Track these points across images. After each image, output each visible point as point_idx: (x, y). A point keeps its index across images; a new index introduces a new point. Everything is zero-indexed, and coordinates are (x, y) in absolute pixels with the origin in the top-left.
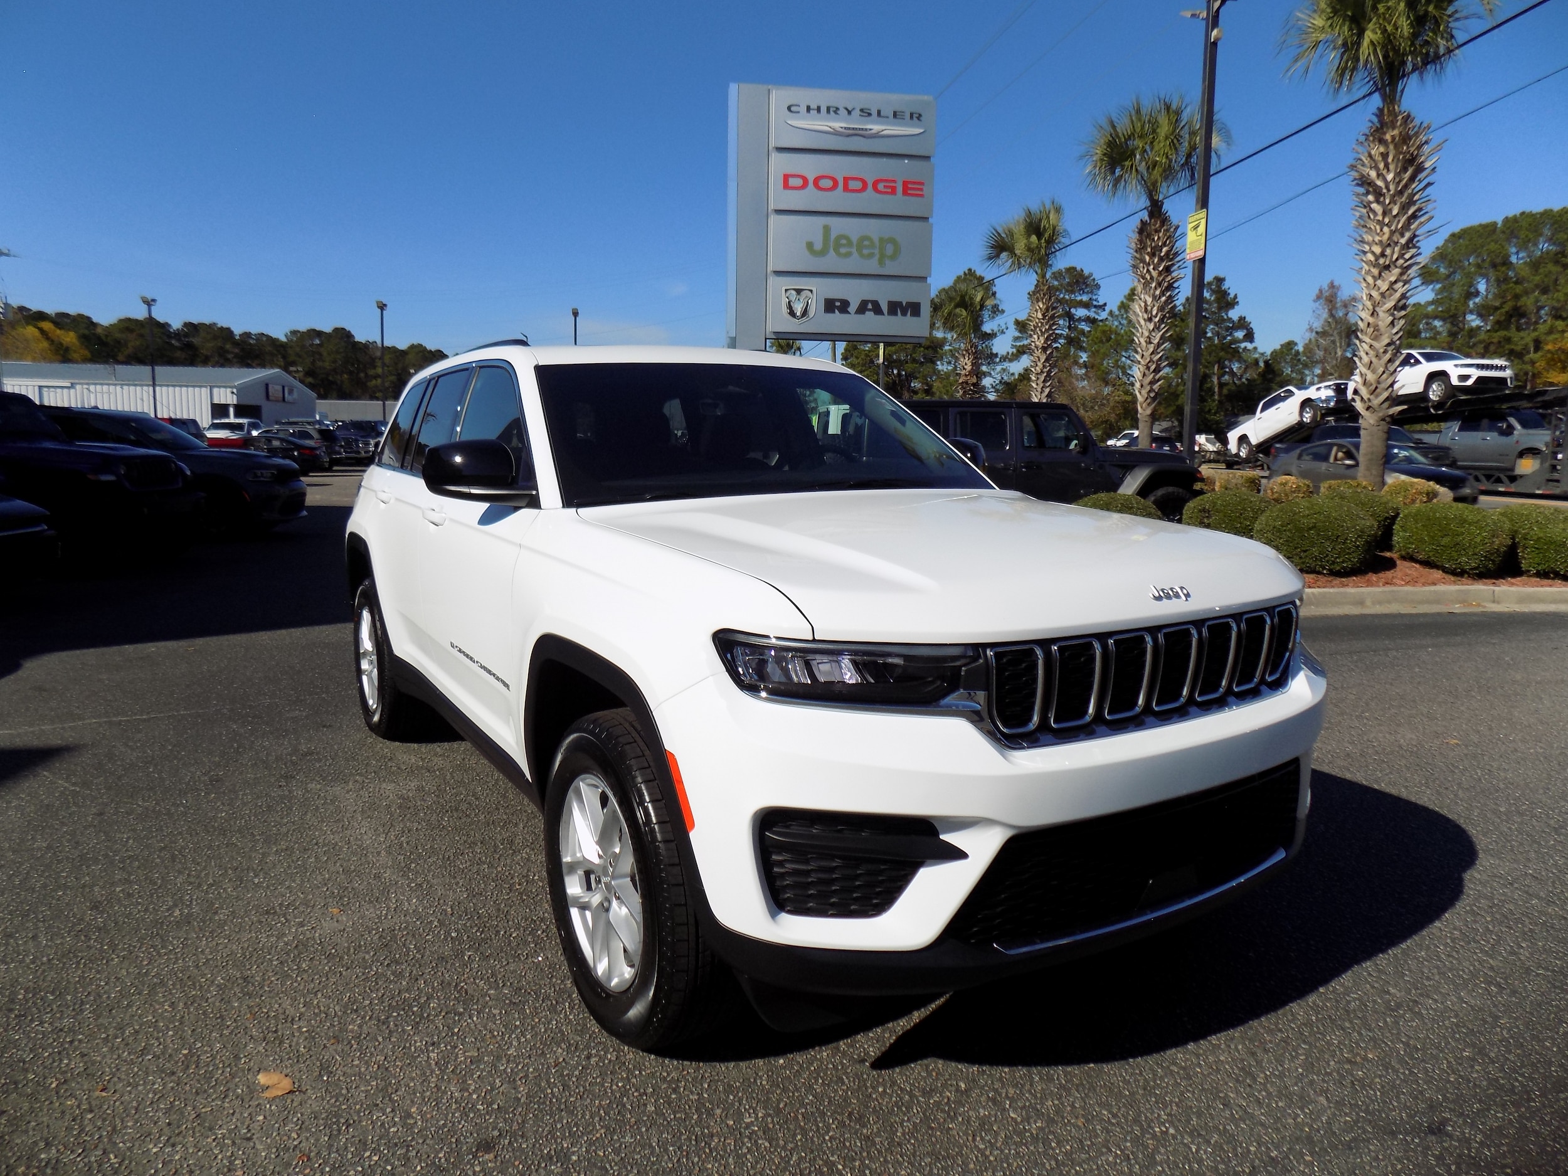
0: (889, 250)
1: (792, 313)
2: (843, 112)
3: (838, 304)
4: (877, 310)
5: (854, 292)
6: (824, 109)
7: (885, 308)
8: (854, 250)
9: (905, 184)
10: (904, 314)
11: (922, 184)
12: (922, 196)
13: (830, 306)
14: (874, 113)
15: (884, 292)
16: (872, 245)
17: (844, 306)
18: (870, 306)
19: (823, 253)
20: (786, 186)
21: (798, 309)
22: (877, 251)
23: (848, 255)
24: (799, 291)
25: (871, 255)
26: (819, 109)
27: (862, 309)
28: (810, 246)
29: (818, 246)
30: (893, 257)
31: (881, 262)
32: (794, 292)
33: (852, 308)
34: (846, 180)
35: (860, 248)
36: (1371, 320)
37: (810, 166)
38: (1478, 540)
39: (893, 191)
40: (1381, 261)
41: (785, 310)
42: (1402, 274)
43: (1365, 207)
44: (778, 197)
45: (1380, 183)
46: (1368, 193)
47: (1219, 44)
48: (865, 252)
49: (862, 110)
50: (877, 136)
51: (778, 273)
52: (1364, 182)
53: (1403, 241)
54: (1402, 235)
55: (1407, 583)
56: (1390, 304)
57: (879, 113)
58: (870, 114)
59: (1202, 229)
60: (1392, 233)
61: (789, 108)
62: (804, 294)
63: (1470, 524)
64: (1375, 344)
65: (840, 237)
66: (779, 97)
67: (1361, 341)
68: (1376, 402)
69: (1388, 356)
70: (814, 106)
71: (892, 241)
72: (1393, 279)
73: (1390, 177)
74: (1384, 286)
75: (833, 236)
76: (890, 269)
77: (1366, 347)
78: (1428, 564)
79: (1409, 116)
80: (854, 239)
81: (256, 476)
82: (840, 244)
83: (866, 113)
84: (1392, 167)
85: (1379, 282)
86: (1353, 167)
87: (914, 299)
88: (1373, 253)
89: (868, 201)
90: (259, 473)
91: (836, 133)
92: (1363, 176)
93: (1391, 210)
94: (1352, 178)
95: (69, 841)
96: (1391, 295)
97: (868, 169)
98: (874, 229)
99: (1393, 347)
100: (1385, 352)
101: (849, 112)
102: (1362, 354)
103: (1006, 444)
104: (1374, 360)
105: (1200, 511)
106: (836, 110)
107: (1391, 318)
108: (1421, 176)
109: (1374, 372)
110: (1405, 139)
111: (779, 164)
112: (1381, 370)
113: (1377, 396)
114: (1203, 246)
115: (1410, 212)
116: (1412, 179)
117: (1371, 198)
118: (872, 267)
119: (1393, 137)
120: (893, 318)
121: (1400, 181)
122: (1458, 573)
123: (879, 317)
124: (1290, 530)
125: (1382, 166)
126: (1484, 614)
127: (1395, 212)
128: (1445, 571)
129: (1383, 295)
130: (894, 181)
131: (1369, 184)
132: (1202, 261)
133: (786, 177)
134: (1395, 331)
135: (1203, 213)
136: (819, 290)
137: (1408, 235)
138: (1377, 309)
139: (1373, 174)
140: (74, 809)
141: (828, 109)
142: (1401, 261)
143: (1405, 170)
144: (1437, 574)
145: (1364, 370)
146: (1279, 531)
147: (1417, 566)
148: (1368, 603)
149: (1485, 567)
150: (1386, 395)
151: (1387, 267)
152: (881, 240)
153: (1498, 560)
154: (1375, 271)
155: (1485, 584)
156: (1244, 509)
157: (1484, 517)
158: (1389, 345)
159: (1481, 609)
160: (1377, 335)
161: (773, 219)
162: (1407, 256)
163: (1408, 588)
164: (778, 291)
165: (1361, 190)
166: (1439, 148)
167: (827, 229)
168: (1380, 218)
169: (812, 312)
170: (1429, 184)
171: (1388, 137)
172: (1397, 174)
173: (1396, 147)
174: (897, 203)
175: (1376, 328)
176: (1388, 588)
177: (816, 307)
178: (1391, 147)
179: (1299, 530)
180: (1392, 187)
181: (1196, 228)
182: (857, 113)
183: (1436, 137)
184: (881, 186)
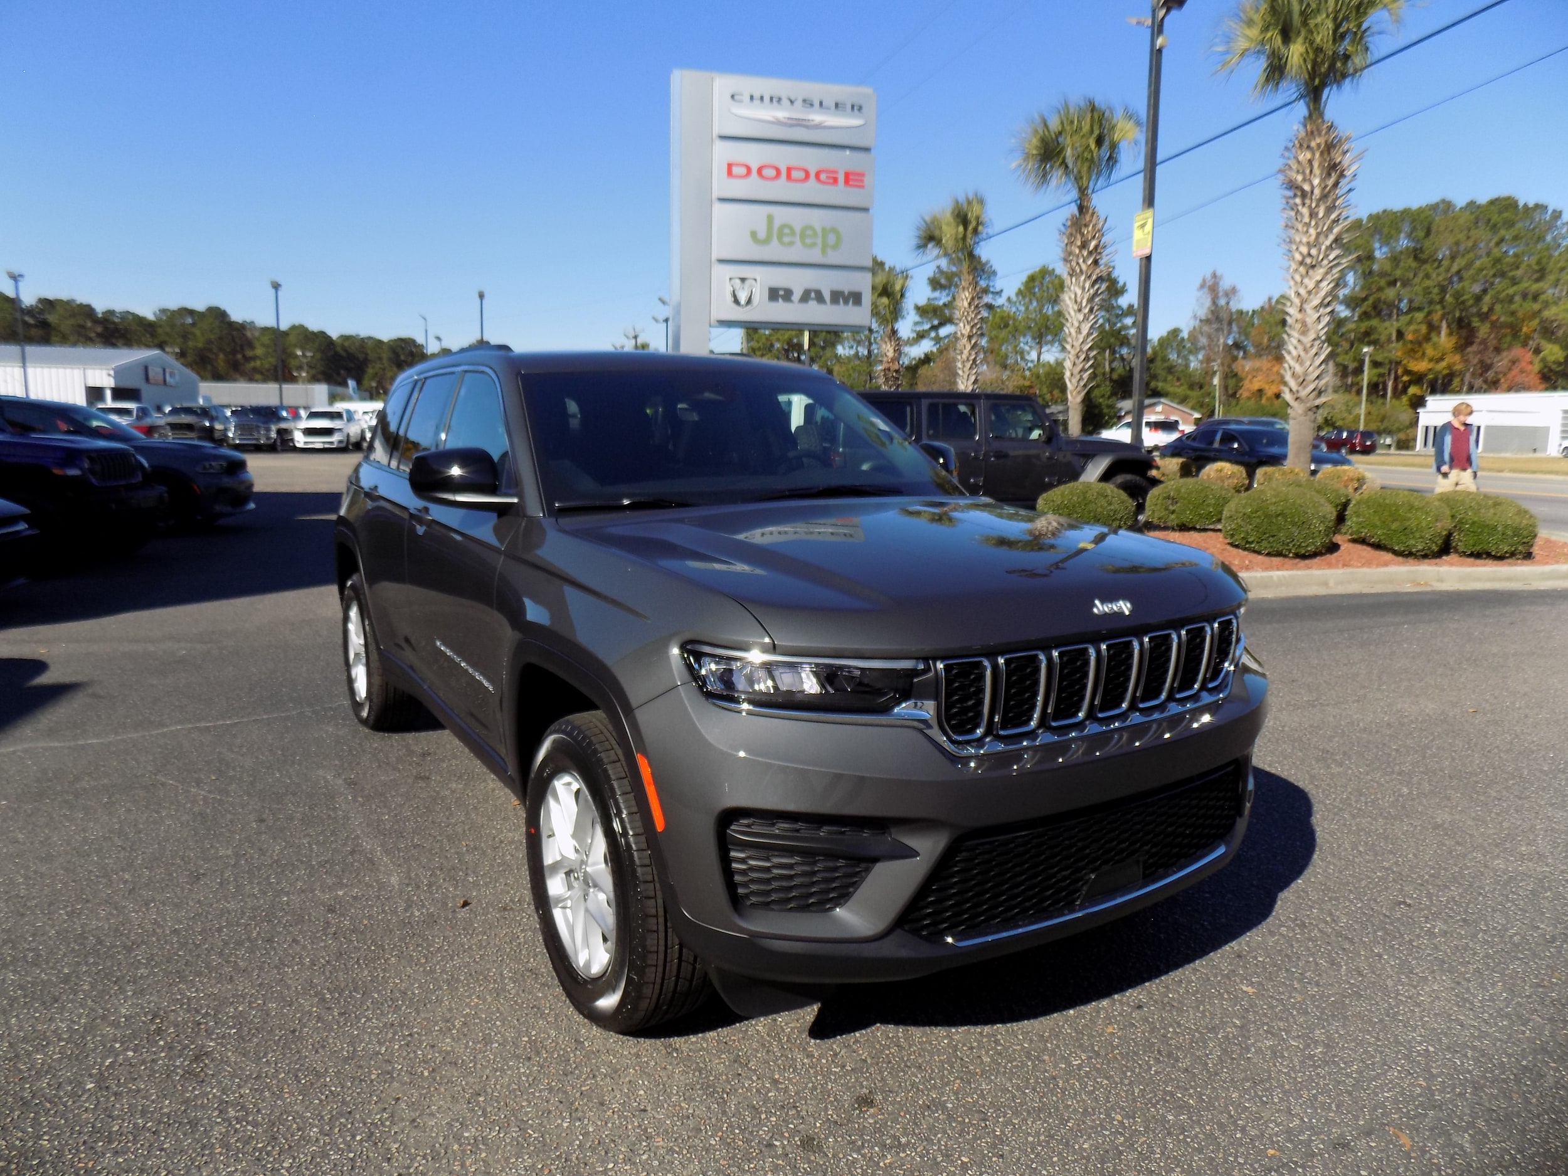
0: (832, 239)
1: (736, 301)
2: (785, 102)
3: (782, 293)
4: (820, 298)
5: (798, 281)
6: (767, 99)
7: (827, 296)
8: (798, 239)
9: (847, 175)
10: (846, 302)
11: (863, 175)
12: (862, 187)
13: (774, 294)
14: (816, 104)
15: (827, 282)
16: (815, 234)
17: (788, 295)
18: (813, 295)
19: (767, 241)
20: (730, 173)
21: (743, 299)
22: (819, 241)
23: (791, 244)
24: (743, 280)
25: (814, 245)
26: (762, 98)
27: (805, 297)
28: (754, 235)
29: (762, 234)
30: (836, 247)
31: (824, 252)
32: (738, 281)
33: (796, 297)
34: (789, 170)
35: (803, 236)
36: (1299, 316)
37: (754, 155)
38: (1424, 524)
39: (835, 180)
40: (1308, 261)
41: (730, 299)
42: (1327, 273)
43: (1292, 209)
44: (722, 185)
45: (1307, 187)
46: (1295, 196)
47: (1164, 52)
48: (808, 241)
49: (804, 101)
50: (819, 127)
51: (721, 261)
52: (1292, 185)
53: (1328, 243)
54: (1327, 236)
55: (1363, 565)
56: (1316, 301)
57: (821, 104)
58: (812, 105)
59: (1149, 227)
60: (1318, 234)
61: (733, 97)
62: (747, 283)
63: (1417, 510)
64: (1303, 338)
65: (782, 227)
66: (722, 84)
67: (1289, 335)
68: (1304, 393)
69: (1314, 351)
70: (757, 95)
71: (834, 230)
72: (1319, 278)
73: (1316, 182)
74: (1311, 285)
75: (776, 225)
76: (833, 258)
77: (1295, 341)
78: (1378, 546)
79: (1332, 126)
80: (798, 229)
81: (205, 468)
82: (784, 233)
83: (808, 103)
84: (1317, 171)
85: (1306, 281)
86: (1280, 171)
87: (856, 289)
88: (1301, 253)
89: (811, 191)
90: (207, 464)
91: (779, 123)
92: (1291, 181)
93: (1317, 214)
94: (1280, 182)
95: (252, 848)
96: (1317, 293)
97: (812, 159)
98: (816, 217)
99: (1318, 342)
100: (1312, 346)
101: (792, 102)
102: (1291, 348)
103: (975, 434)
104: (1302, 353)
105: (1165, 498)
106: (779, 100)
107: (1317, 315)
108: (1343, 182)
109: (1302, 364)
110: (1329, 147)
111: (723, 152)
112: (1308, 363)
113: (1305, 388)
114: (1149, 244)
115: (1333, 216)
116: (1336, 185)
117: (1298, 201)
118: (815, 256)
119: (1319, 145)
120: (835, 308)
121: (1326, 187)
122: (1407, 554)
123: (822, 307)
124: (1259, 517)
125: (1308, 171)
126: (1434, 593)
127: (1321, 215)
128: (1397, 553)
129: (1309, 293)
130: (835, 172)
131: (1297, 188)
132: (1148, 259)
133: (730, 166)
134: (1320, 326)
135: (1149, 213)
136: (763, 279)
137: (1331, 237)
138: (1305, 306)
139: (1300, 178)
140: (229, 816)
141: (771, 99)
142: (1325, 262)
143: (1329, 175)
144: (1389, 556)
145: (1292, 363)
146: (1249, 517)
147: (1369, 549)
148: (1332, 583)
149: (1429, 548)
150: (1312, 387)
151: (1313, 267)
152: (824, 230)
153: (1440, 542)
154: (1302, 269)
155: (1429, 565)
156: (1206, 496)
157: (1427, 503)
158: (1314, 340)
159: (1428, 589)
160: (1304, 331)
161: (718, 208)
162: (1331, 257)
163: (1365, 570)
164: (723, 278)
165: (1290, 193)
166: (1359, 157)
167: (770, 219)
168: (1306, 220)
169: (756, 300)
170: (1350, 190)
171: (1313, 144)
172: (1323, 180)
173: (1322, 153)
174: (839, 194)
175: (1304, 324)
176: (1348, 570)
177: (760, 295)
178: (1317, 155)
179: (1267, 516)
180: (1317, 192)
181: (1143, 226)
182: (799, 103)
183: (1355, 147)
184: (823, 176)
